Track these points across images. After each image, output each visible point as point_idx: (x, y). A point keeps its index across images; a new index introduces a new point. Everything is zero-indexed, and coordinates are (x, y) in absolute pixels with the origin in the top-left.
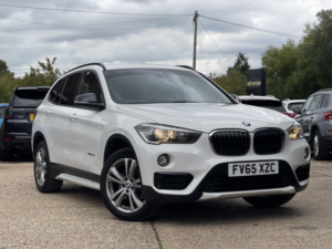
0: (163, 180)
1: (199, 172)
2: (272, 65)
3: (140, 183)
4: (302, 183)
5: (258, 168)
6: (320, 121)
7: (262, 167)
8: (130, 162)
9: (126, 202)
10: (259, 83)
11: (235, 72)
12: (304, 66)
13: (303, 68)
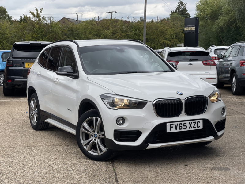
0: (120, 135)
1: (145, 130)
2: (204, 11)
3: (104, 135)
4: (219, 134)
5: (188, 125)
6: (237, 66)
7: (190, 124)
8: (97, 120)
9: (94, 147)
10: (193, 29)
11: (176, 15)
12: (228, 12)
13: (227, 14)
